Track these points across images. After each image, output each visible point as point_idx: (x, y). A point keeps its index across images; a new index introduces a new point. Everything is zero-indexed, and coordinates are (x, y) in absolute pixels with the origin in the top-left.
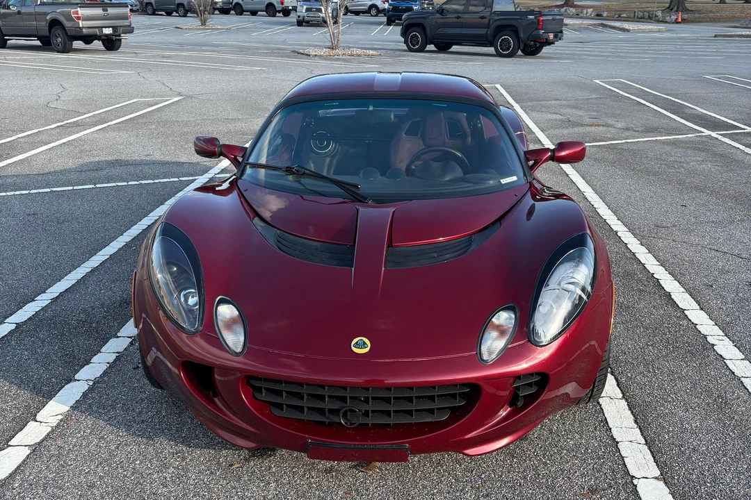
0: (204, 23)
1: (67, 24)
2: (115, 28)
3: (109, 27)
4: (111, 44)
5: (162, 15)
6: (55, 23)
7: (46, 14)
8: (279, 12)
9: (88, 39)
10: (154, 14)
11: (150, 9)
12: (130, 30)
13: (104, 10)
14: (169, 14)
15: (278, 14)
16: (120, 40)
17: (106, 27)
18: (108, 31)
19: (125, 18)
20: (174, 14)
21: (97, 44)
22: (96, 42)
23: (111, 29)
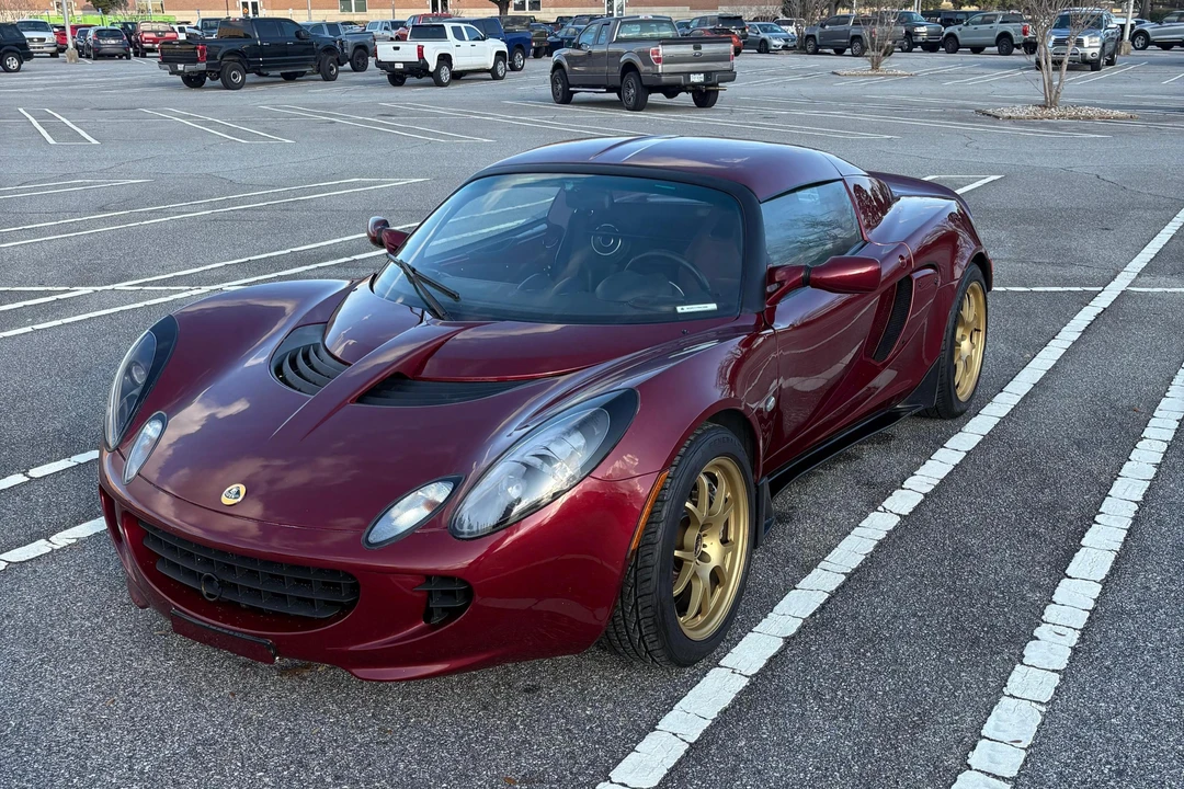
0: (875, 66)
1: (643, 68)
2: (708, 74)
3: (699, 73)
4: (705, 97)
5: (829, 54)
6: (630, 67)
7: (620, 55)
8: (1018, 47)
9: (671, 90)
10: (816, 52)
11: (810, 46)
12: (730, 76)
13: (695, 48)
14: (840, 52)
15: (1015, 51)
16: (717, 91)
17: (695, 73)
18: (697, 79)
19: (725, 58)
20: (848, 51)
21: (685, 98)
22: (682, 95)
23: (702, 75)
